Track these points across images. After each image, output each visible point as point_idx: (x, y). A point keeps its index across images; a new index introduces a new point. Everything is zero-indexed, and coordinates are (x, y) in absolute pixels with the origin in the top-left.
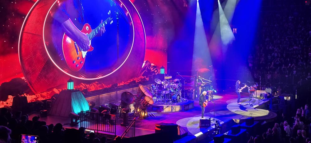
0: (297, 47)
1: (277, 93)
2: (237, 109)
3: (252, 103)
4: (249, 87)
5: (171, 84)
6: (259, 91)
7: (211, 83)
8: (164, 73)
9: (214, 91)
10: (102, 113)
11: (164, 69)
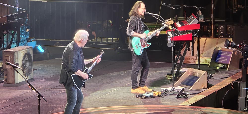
3: (182, 88)
6: (208, 40)
9: (35, 50)
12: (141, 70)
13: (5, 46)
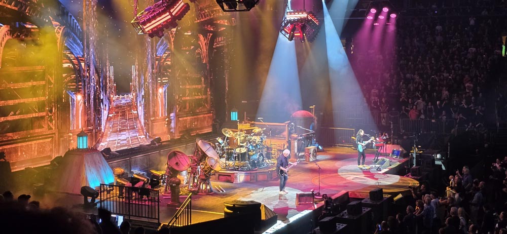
0: (448, 75)
1: (418, 148)
2: (354, 175)
3: (379, 166)
4: (374, 140)
5: (249, 137)
6: (390, 145)
7: (312, 134)
8: (236, 119)
9: (318, 148)
10: (136, 186)
11: (237, 113)
12: (362, 158)
13: (306, 146)
